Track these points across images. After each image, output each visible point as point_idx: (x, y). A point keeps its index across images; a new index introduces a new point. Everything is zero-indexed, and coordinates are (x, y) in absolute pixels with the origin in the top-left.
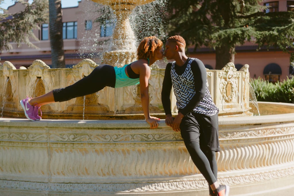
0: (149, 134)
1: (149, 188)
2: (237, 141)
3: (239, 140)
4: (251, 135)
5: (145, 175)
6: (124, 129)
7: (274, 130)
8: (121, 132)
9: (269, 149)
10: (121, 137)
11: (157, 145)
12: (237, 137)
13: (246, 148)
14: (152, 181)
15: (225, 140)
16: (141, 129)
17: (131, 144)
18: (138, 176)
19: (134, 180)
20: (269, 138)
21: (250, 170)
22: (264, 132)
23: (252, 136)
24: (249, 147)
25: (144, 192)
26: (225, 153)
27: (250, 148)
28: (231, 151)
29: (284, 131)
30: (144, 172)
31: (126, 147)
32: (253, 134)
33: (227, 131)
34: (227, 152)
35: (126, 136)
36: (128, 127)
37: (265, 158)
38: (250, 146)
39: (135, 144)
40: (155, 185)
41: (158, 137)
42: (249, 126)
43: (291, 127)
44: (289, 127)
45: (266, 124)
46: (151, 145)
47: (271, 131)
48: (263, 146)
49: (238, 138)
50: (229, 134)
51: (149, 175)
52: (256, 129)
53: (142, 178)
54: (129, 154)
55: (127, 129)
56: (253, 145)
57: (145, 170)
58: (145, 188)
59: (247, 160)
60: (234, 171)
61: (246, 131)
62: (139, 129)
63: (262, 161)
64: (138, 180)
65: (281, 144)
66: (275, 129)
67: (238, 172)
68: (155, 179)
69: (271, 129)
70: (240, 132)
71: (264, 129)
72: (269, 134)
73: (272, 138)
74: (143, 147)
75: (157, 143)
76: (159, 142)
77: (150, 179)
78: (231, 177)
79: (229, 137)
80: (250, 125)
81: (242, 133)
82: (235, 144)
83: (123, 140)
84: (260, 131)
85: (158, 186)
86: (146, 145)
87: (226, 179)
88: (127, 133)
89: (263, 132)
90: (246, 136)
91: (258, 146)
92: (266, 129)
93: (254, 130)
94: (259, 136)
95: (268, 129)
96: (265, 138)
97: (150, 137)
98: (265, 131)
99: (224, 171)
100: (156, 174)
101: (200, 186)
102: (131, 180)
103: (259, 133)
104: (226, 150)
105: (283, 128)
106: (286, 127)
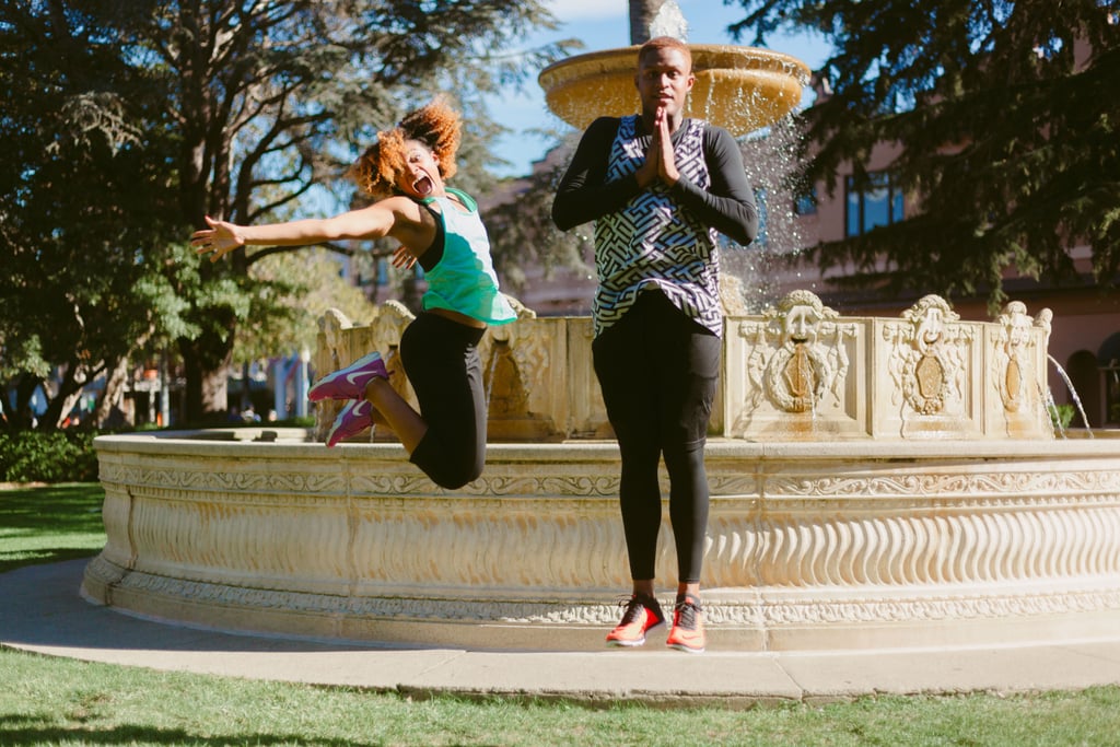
0: (581, 478)
1: (582, 616)
2: (836, 505)
3: (841, 502)
4: (880, 489)
5: (576, 583)
6: (519, 462)
7: (963, 478)
8: (512, 471)
9: (951, 532)
10: (513, 482)
11: (602, 505)
12: (834, 493)
13: (867, 524)
14: (593, 599)
15: (796, 501)
16: (561, 462)
17: (536, 501)
18: (559, 584)
19: (548, 595)
20: (944, 502)
21: (882, 588)
22: (927, 484)
23: (886, 492)
24: (876, 521)
25: (565, 625)
26: (799, 534)
27: (880, 525)
28: (818, 529)
29: (1004, 483)
30: (573, 576)
31: (526, 510)
32: (889, 486)
33: (802, 475)
34: (805, 531)
35: (525, 482)
36: (527, 459)
37: (934, 558)
38: (881, 520)
39: (547, 501)
40: (599, 611)
41: (605, 485)
42: (871, 464)
43: (1032, 473)
44: (1025, 473)
45: (932, 459)
46: (588, 505)
47: (950, 480)
48: (929, 522)
49: (837, 496)
50: (807, 483)
51: (585, 585)
52: (897, 471)
53: (568, 591)
54: (535, 527)
55: (526, 462)
56: (892, 518)
57: (574, 571)
58: (571, 616)
59: (869, 559)
60: (831, 588)
61: (863, 477)
62: (555, 462)
63: (924, 566)
64: (557, 595)
65: (995, 522)
66: (965, 474)
67: (843, 591)
68: (600, 596)
69: (952, 475)
70: (843, 478)
71: (926, 475)
72: (945, 488)
73: (957, 501)
74: (567, 511)
75: (601, 502)
76: (609, 499)
77: (588, 595)
78: (817, 604)
79: (810, 490)
80: (874, 460)
81: (851, 481)
82: (831, 513)
83: (516, 490)
84: (912, 480)
85: (605, 613)
86: (575, 505)
87: (802, 607)
88: (525, 475)
89: (922, 484)
90: (865, 490)
91: (910, 522)
92: (932, 475)
93: (890, 476)
94: (909, 494)
95: (939, 475)
96: (932, 501)
97: (586, 484)
98: (931, 480)
99: (798, 585)
100: (603, 583)
101: (719, 619)
102: (540, 595)
103: (907, 485)
104: (801, 527)
105: (998, 473)
106: (1010, 473)
